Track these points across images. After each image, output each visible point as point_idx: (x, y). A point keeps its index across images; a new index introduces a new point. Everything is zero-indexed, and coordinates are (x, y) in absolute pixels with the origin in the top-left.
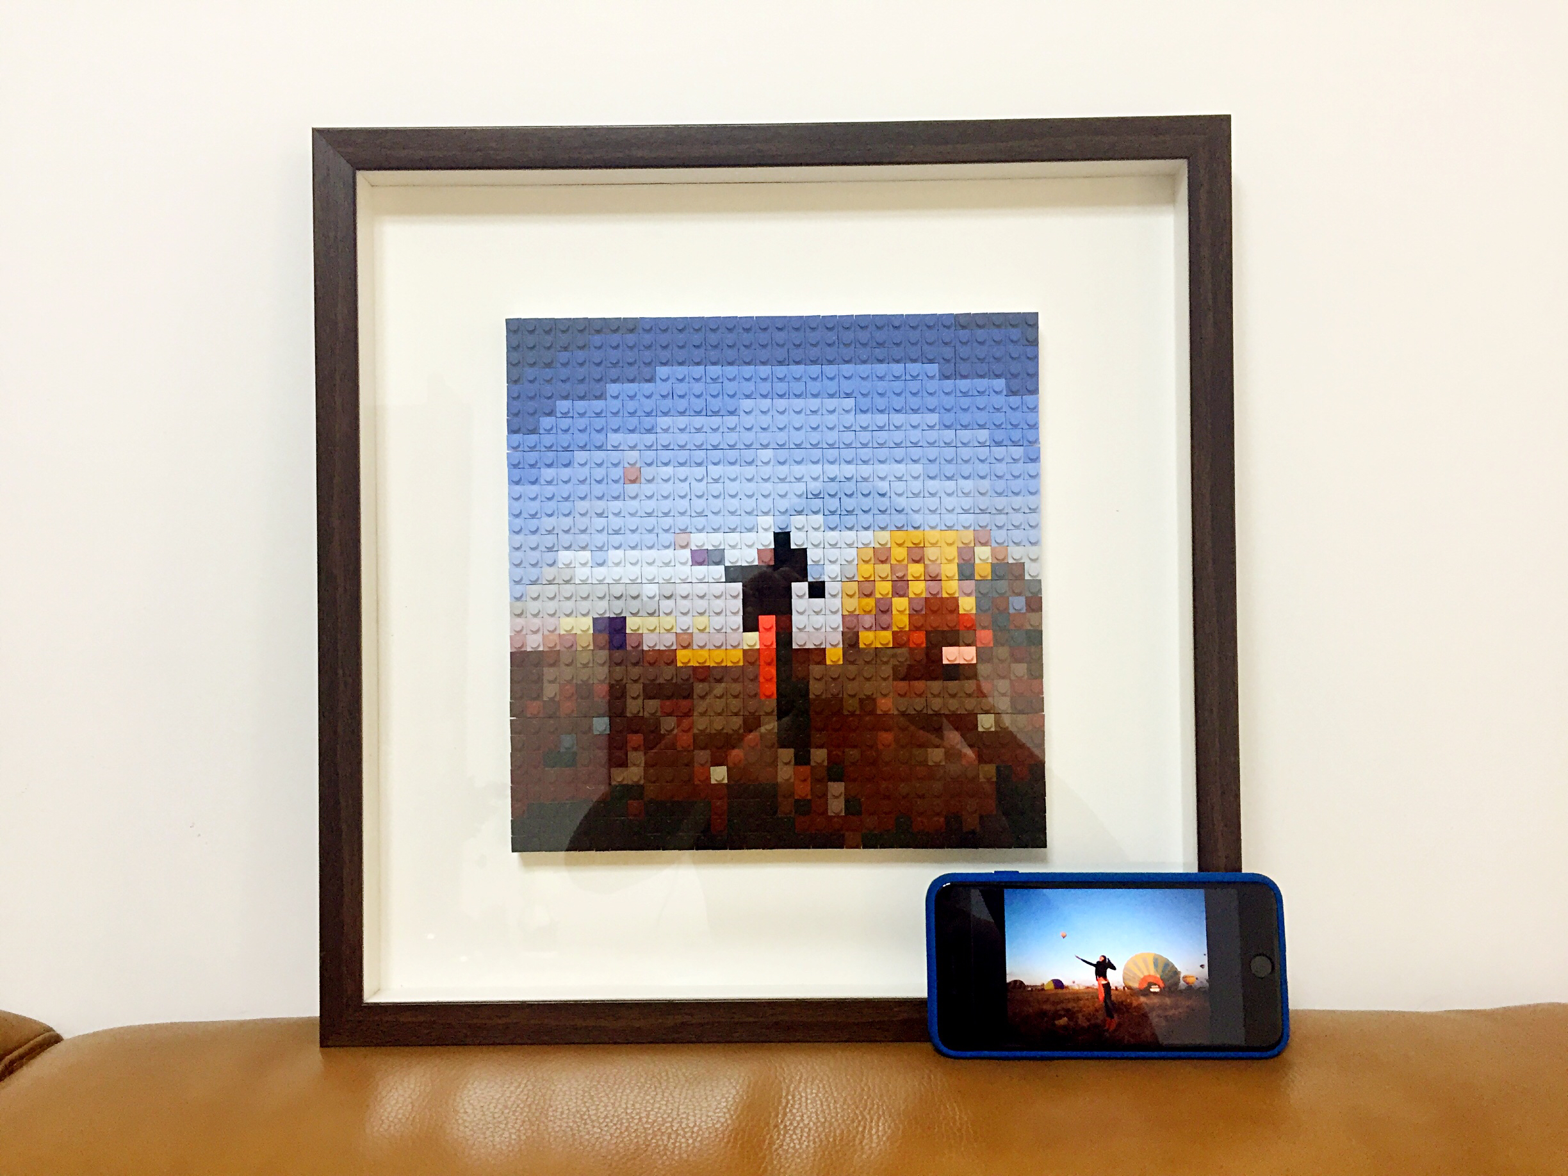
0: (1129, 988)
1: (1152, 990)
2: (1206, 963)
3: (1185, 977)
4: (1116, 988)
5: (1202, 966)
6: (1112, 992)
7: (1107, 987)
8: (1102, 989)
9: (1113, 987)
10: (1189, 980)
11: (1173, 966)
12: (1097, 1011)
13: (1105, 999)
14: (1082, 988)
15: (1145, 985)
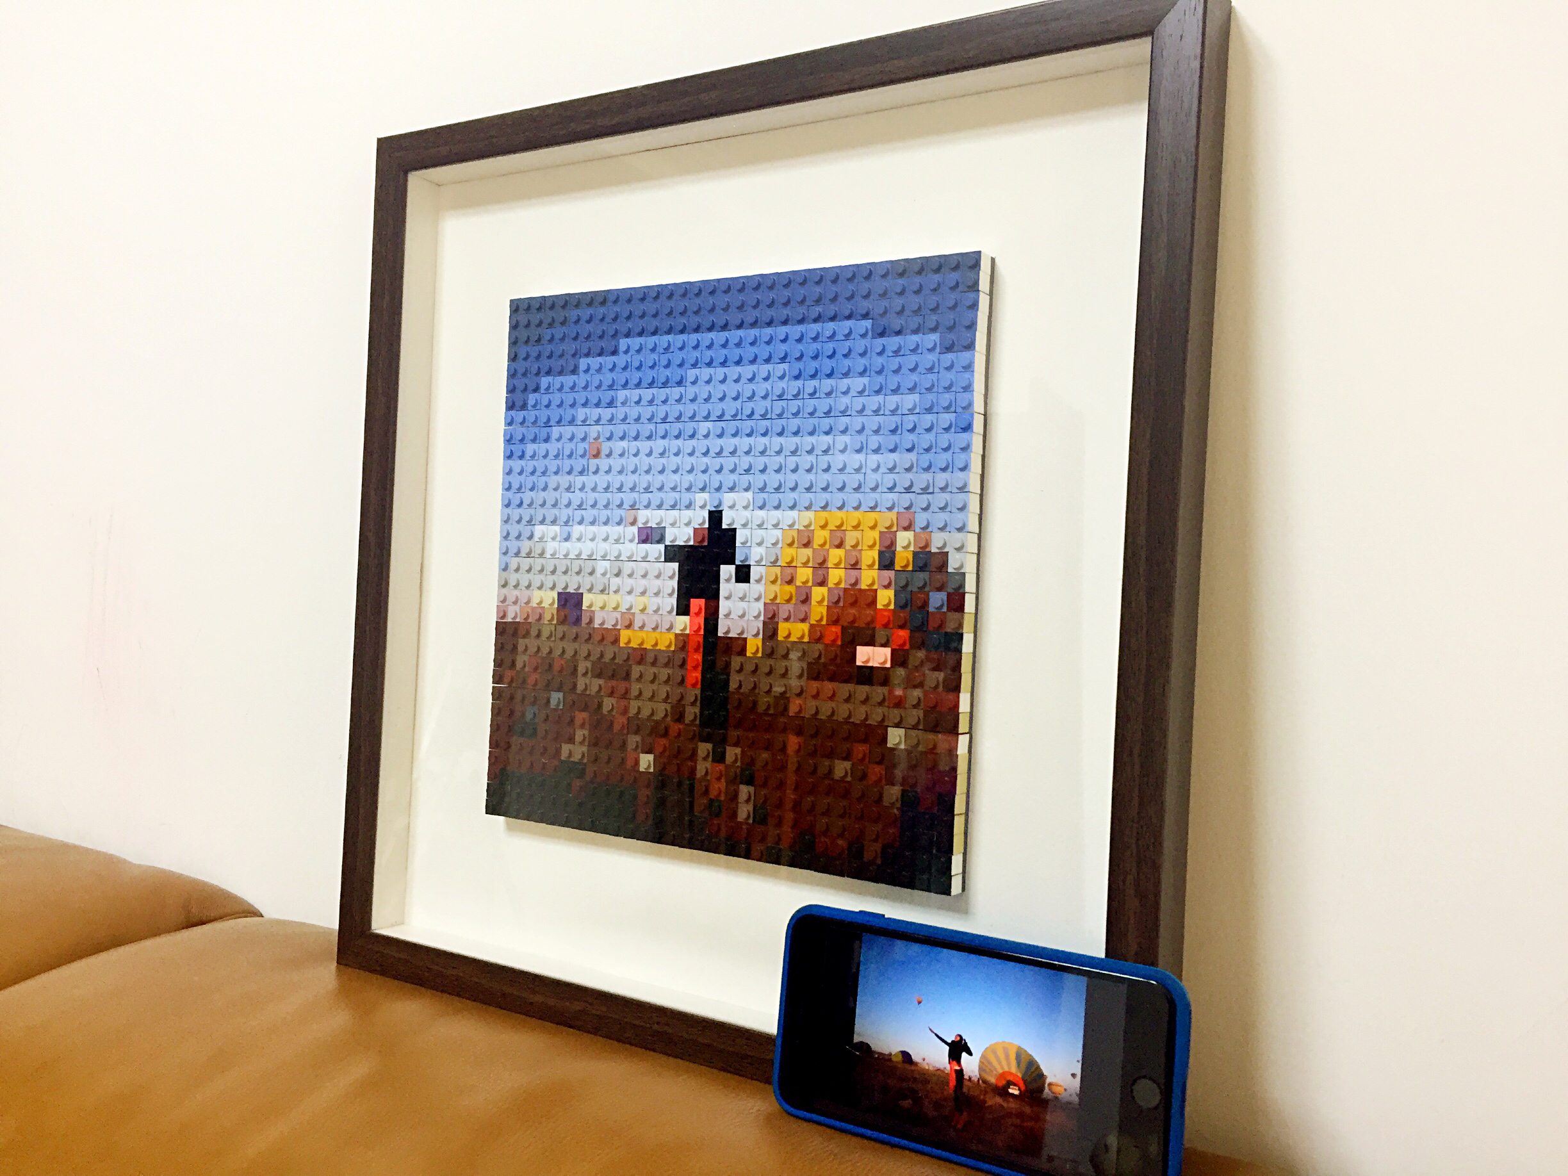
0: (985, 1082)
1: (1010, 1091)
2: (1078, 1072)
3: (1050, 1084)
4: (970, 1079)
5: (1074, 1075)
6: (966, 1083)
7: (960, 1073)
8: (954, 1075)
9: (966, 1077)
10: (1055, 1089)
11: (1038, 1068)
12: (945, 1100)
13: (956, 1087)
14: (931, 1068)
15: (1002, 1083)
